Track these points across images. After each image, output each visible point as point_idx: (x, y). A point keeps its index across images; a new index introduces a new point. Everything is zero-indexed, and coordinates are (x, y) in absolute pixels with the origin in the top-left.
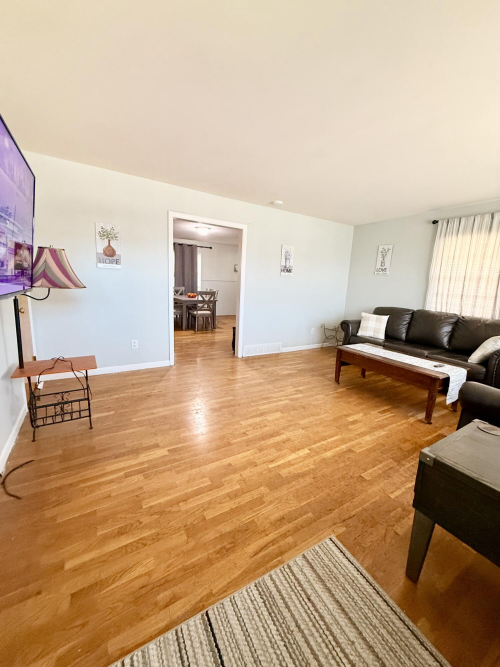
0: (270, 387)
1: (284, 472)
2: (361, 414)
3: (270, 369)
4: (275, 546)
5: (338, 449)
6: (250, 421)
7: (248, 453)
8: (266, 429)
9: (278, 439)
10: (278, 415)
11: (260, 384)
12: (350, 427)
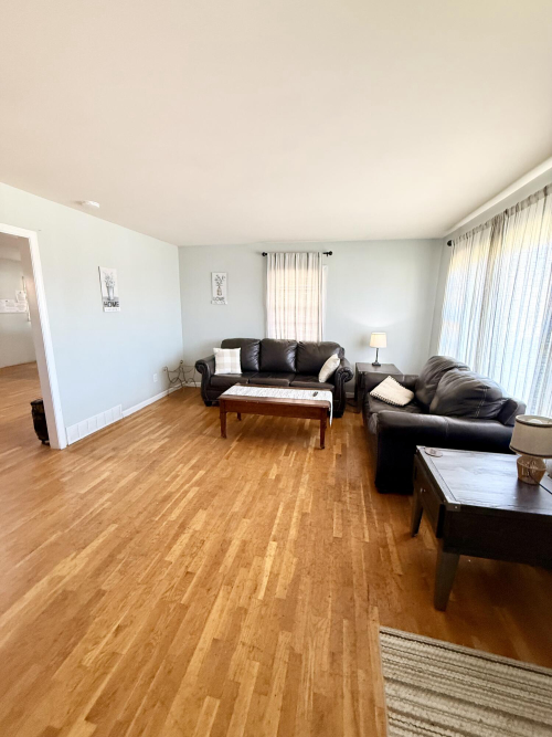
0: (154, 478)
1: (280, 592)
2: (275, 466)
3: (130, 450)
4: (361, 701)
5: (294, 520)
6: (177, 549)
7: (219, 601)
8: (207, 545)
9: (233, 550)
10: (202, 516)
11: (137, 481)
12: (280, 486)
